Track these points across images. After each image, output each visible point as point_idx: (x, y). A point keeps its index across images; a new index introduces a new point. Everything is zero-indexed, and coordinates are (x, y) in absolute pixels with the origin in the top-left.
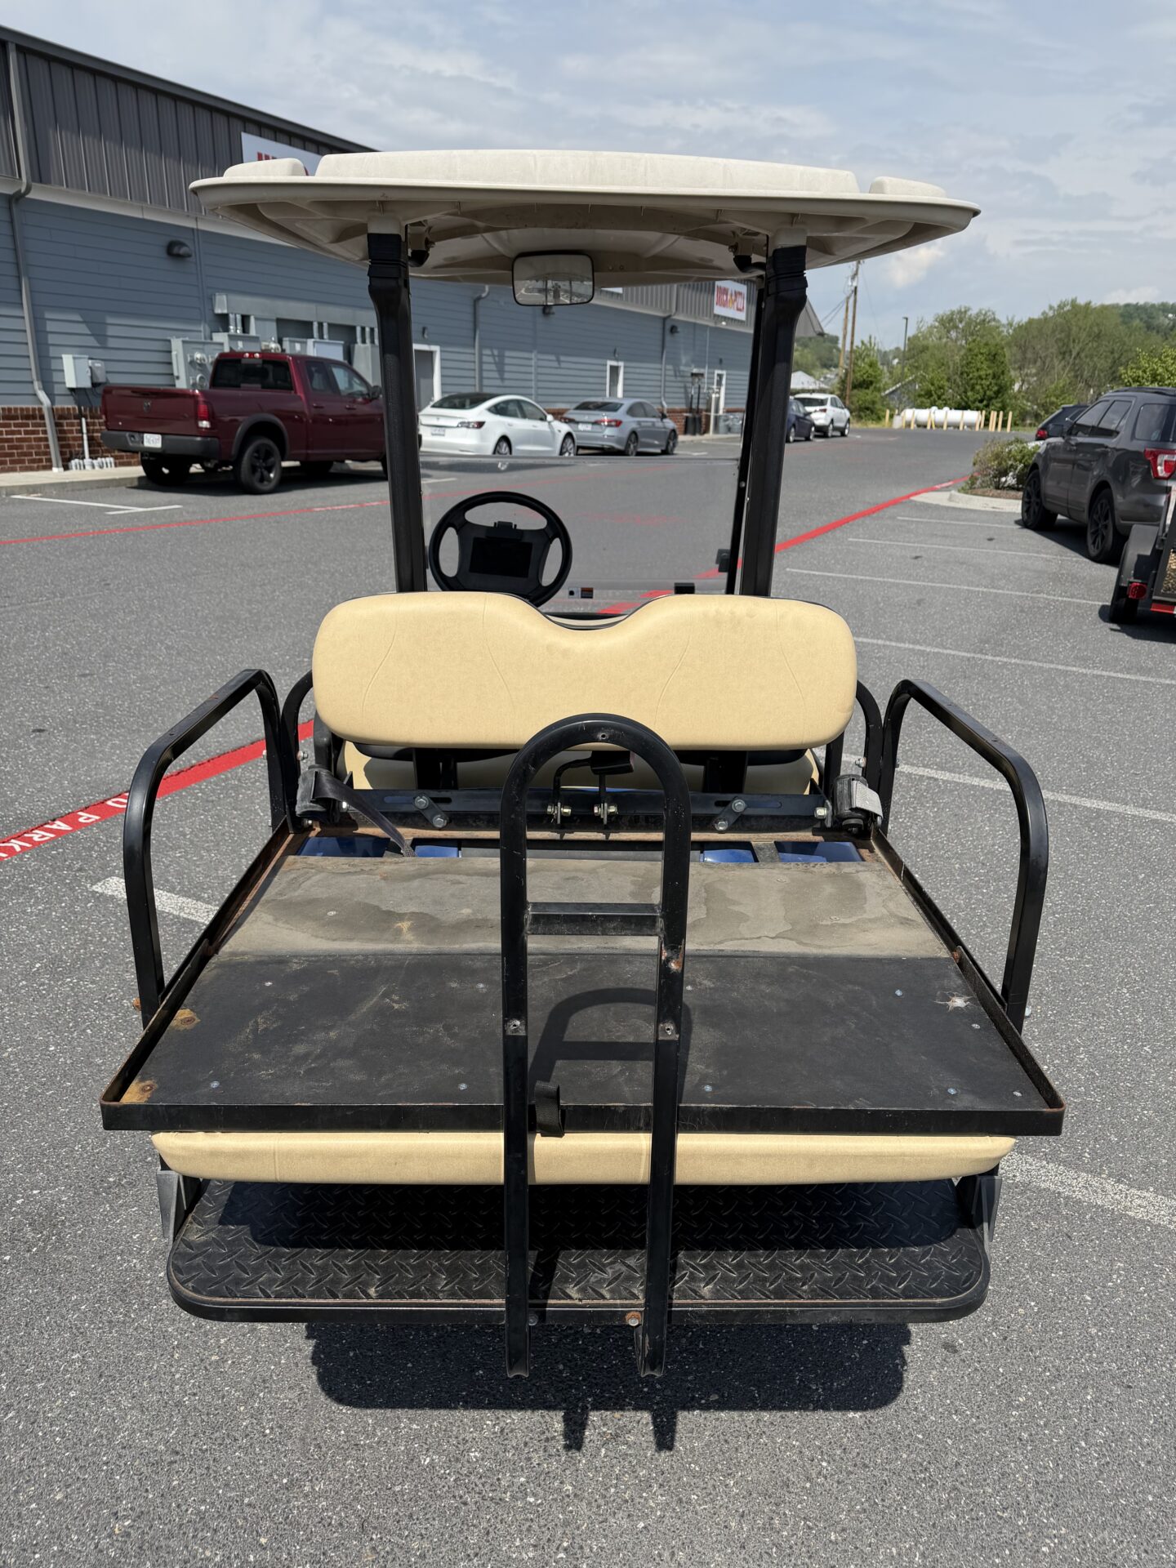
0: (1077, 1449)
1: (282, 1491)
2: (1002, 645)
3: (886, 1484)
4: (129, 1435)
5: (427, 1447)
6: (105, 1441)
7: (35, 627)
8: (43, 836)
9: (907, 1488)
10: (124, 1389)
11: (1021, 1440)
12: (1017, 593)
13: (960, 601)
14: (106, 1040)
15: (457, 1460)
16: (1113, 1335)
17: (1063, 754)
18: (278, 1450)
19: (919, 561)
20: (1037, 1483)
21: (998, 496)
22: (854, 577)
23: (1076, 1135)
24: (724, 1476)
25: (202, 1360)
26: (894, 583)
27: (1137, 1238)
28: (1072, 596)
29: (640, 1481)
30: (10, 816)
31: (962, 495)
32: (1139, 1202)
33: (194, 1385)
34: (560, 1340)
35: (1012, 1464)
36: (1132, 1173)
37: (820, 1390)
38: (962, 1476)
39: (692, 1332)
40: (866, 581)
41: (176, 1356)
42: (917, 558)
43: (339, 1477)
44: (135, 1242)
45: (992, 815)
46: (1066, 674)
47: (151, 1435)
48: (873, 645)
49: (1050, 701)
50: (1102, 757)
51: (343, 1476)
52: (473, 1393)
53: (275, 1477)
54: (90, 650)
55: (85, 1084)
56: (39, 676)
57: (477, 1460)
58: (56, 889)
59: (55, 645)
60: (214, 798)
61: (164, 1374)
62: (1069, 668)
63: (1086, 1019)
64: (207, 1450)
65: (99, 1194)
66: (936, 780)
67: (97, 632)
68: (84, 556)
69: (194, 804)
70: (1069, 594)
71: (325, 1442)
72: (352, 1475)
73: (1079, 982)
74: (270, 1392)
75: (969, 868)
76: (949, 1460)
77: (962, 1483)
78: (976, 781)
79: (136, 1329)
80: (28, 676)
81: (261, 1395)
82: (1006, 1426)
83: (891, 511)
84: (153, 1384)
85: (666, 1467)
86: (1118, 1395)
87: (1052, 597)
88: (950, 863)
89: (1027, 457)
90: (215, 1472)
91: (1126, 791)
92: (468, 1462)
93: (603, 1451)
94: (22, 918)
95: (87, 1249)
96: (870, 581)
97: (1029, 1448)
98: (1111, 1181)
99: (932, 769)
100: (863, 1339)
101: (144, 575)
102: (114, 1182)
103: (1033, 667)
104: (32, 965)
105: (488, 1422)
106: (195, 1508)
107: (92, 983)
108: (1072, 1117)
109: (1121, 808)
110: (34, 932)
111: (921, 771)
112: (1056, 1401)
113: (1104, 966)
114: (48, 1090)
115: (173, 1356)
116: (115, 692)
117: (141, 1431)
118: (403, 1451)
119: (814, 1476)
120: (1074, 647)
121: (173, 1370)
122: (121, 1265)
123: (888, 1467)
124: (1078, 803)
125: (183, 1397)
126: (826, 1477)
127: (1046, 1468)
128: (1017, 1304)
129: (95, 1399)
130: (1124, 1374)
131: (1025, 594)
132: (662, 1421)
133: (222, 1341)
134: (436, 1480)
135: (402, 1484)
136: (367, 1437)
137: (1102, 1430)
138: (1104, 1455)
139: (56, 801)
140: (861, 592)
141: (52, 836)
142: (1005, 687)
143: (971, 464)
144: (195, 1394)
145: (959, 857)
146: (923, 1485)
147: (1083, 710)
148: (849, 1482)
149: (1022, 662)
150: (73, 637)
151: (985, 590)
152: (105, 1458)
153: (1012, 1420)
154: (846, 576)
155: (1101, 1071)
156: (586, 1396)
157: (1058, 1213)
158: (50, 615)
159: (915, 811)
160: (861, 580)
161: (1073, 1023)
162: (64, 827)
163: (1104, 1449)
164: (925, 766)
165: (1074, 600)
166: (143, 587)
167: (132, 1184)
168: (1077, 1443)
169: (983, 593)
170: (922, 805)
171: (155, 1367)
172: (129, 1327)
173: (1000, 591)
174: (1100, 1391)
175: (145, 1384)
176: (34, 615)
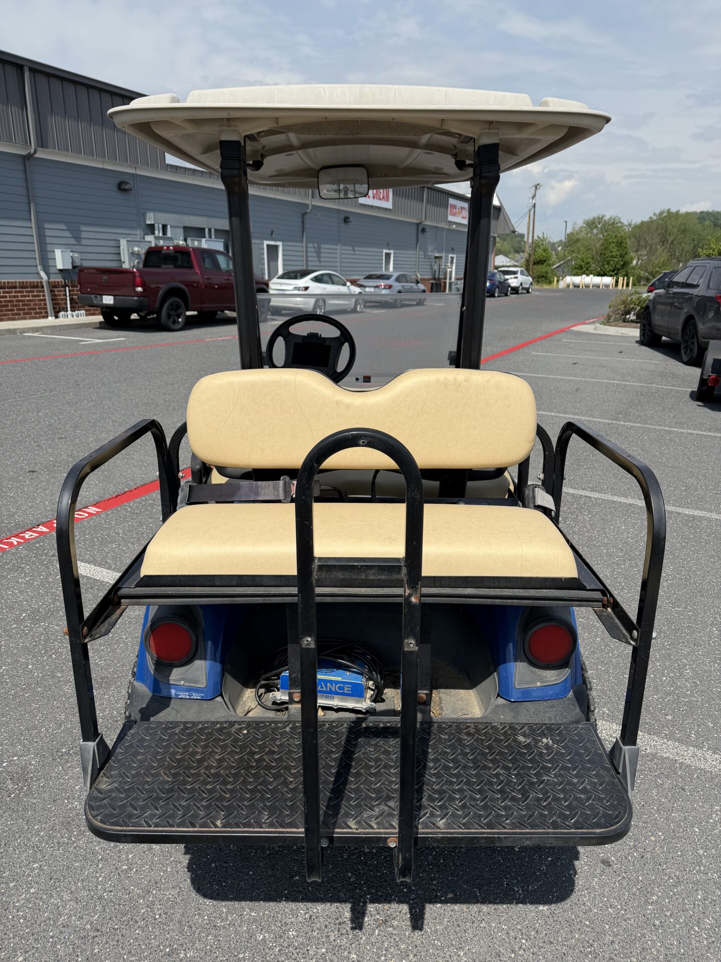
0: (693, 932)
1: (165, 957)
2: (630, 415)
3: (565, 955)
4: (68, 918)
5: (261, 928)
6: (52, 922)
7: (33, 410)
8: (31, 535)
9: (579, 958)
10: (65, 888)
11: (655, 926)
12: (638, 384)
13: (603, 389)
14: (64, 662)
15: (281, 937)
16: (714, 854)
17: (670, 482)
18: (164, 929)
19: (576, 365)
20: (666, 955)
21: (625, 327)
22: (536, 375)
23: (685, 723)
24: (457, 949)
25: (116, 869)
26: (561, 379)
28: (673, 386)
29: (401, 952)
30: (12, 523)
31: (602, 326)
33: (110, 885)
34: (349, 856)
35: (649, 942)
37: (520, 891)
38: (616, 950)
39: (436, 851)
40: (544, 377)
41: (100, 866)
42: (575, 364)
43: (203, 947)
44: (77, 791)
45: (626, 519)
46: (670, 432)
47: (82, 918)
48: (549, 416)
49: (661, 449)
50: (695, 483)
51: (206, 946)
52: (292, 891)
53: (162, 947)
54: (66, 423)
55: (50, 689)
56: (33, 439)
57: (294, 937)
58: (38, 568)
59: (45, 420)
60: (138, 511)
61: (92, 877)
62: (672, 429)
63: (690, 647)
64: (117, 929)
65: (55, 760)
66: (590, 497)
67: (70, 412)
69: (125, 515)
70: (670, 384)
71: (195, 924)
72: (212, 946)
73: (684, 624)
74: (160, 890)
75: (612, 552)
76: (607, 939)
77: (616, 955)
78: (615, 498)
79: (75, 848)
80: (27, 439)
81: (154, 892)
82: (644, 916)
83: (558, 336)
84: (85, 884)
85: (419, 942)
87: (660, 386)
88: (600, 550)
89: (642, 303)
90: (122, 943)
91: (711, 504)
92: (288, 938)
93: (377, 931)
94: (16, 586)
95: (46, 795)
96: (546, 378)
97: (660, 931)
98: (710, 752)
99: (587, 491)
100: (548, 857)
101: (100, 379)
102: (65, 752)
103: (650, 429)
104: (20, 615)
105: (301, 912)
107: (57, 626)
108: (683, 711)
109: (708, 515)
110: (22, 594)
111: (581, 492)
112: (677, 899)
113: (700, 614)
114: (26, 693)
115: (98, 866)
116: (80, 448)
117: (75, 916)
118: (245, 931)
119: (517, 949)
120: (675, 416)
121: (98, 875)
122: (68, 806)
123: (566, 943)
125: (104, 893)
126: (524, 950)
127: (672, 945)
128: (650, 834)
129: (47, 894)
131: (643, 384)
132: (416, 911)
133: (130, 856)
134: (267, 950)
135: (244, 952)
136: (222, 921)
137: (709, 919)
138: (711, 936)
139: (40, 513)
140: (540, 384)
141: (37, 535)
142: (632, 441)
143: (608, 308)
144: (111, 891)
145: (605, 545)
146: (590, 956)
147: (682, 454)
148: (540, 953)
149: (643, 426)
150: (56, 416)
151: (618, 382)
152: (51, 934)
153: (648, 912)
154: (531, 375)
155: (700, 681)
156: (366, 894)
157: (675, 774)
158: (42, 403)
159: (577, 517)
160: (541, 377)
161: (682, 650)
162: (44, 529)
163: (711, 932)
164: (583, 489)
165: (674, 388)
166: (99, 386)
168: (692, 928)
169: (617, 384)
170: (582, 513)
171: (86, 873)
172: (71, 847)
173: (628, 383)
174: (707, 892)
175: (79, 884)
176: (33, 403)
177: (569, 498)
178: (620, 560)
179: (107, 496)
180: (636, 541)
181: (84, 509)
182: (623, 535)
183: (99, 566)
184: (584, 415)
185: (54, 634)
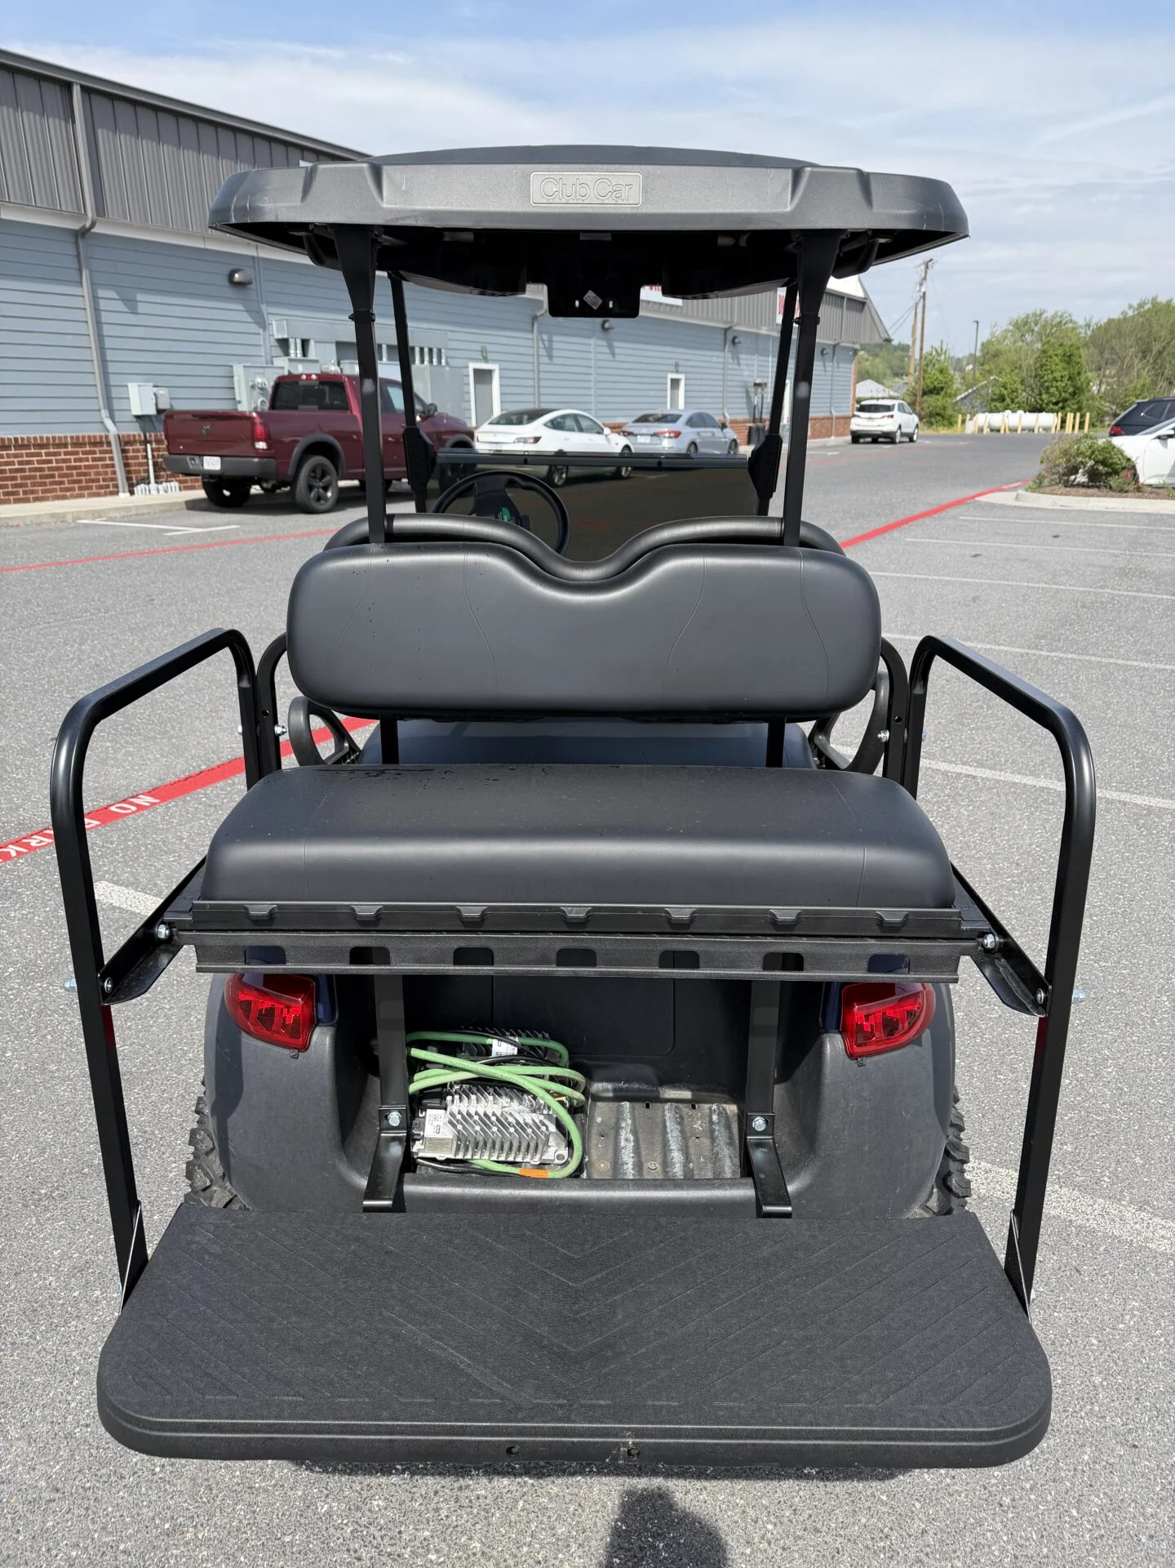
0: (1067, 1519)
1: (162, 1537)
2: (1059, 640)
3: (838, 1552)
4: (11, 1468)
5: (326, 1492)
7: (74, 640)
8: (41, 841)
9: (863, 1558)
10: (14, 1418)
11: (1001, 1505)
12: (1080, 589)
13: (1018, 598)
14: (65, 1046)
15: (358, 1509)
16: (1120, 1385)
17: (1115, 750)
18: (166, 1490)
19: (978, 559)
20: (1016, 1558)
21: (1068, 494)
22: (908, 575)
23: (1095, 1157)
24: (653, 1537)
26: (948, 581)
27: (1157, 1274)
29: (558, 1540)
30: (12, 822)
31: (1029, 494)
32: (1163, 1232)
33: (88, 1415)
35: (989, 1534)
36: (1157, 1200)
38: (929, 1546)
40: (920, 579)
41: (76, 1382)
42: (976, 556)
43: (226, 1523)
44: (55, 1259)
45: (1032, 813)
46: (1126, 668)
47: (34, 1469)
49: (1106, 696)
50: (1159, 752)
51: (231, 1522)
53: (157, 1521)
55: (35, 1091)
56: (67, 687)
57: (380, 1510)
58: (44, 893)
62: (1129, 663)
63: (1117, 1029)
64: (89, 1488)
65: (27, 1206)
66: (974, 777)
67: (132, 644)
68: (135, 573)
69: (196, 809)
71: (218, 1483)
72: (240, 1522)
73: (1112, 988)
75: (1000, 869)
76: (915, 1526)
77: (927, 1554)
78: (1017, 779)
79: (38, 1353)
80: (57, 687)
82: (985, 1489)
83: (953, 511)
84: (46, 1412)
85: (589, 1524)
86: (1121, 1456)
87: (1117, 592)
88: (980, 864)
89: (1097, 453)
90: (94, 1513)
92: (370, 1510)
93: (521, 1503)
96: (924, 580)
97: (1010, 1515)
98: (1132, 1208)
99: (971, 766)
101: (189, 591)
102: (46, 1194)
103: (1090, 662)
106: (65, 1553)
107: (61, 988)
108: (1093, 1136)
110: (13, 937)
111: (960, 769)
112: (1046, 1460)
115: (72, 1383)
117: (24, 1465)
118: (301, 1497)
119: (756, 1540)
120: (1136, 642)
121: (69, 1398)
122: (36, 1283)
123: (842, 1533)
124: (1128, 800)
125: (75, 1428)
126: (769, 1543)
127: (1027, 1539)
130: (1130, 1431)
131: (1089, 589)
134: (332, 1530)
135: (293, 1533)
136: (263, 1480)
137: (1098, 1496)
138: (1098, 1526)
140: (913, 591)
142: (1059, 683)
143: (1039, 462)
144: (87, 1426)
145: (991, 857)
146: (882, 1556)
147: (1141, 705)
148: (796, 1548)
149: (1080, 657)
151: (1045, 586)
153: (993, 1481)
155: (1130, 1086)
157: (1067, 1243)
158: (91, 630)
160: (915, 579)
163: (1099, 1520)
164: (964, 764)
165: (1140, 594)
166: (186, 602)
167: (63, 1197)
168: (1067, 1511)
169: (1043, 588)
170: (957, 803)
171: (51, 1395)
172: (32, 1350)
173: (1062, 587)
174: (1100, 1450)
175: (37, 1413)
176: (75, 630)
177: (938, 778)
178: (1013, 881)
179: (172, 779)
180: (1045, 850)
181: (132, 800)
182: (1023, 839)
183: (143, 891)
184: (981, 641)
185: (54, 1001)
